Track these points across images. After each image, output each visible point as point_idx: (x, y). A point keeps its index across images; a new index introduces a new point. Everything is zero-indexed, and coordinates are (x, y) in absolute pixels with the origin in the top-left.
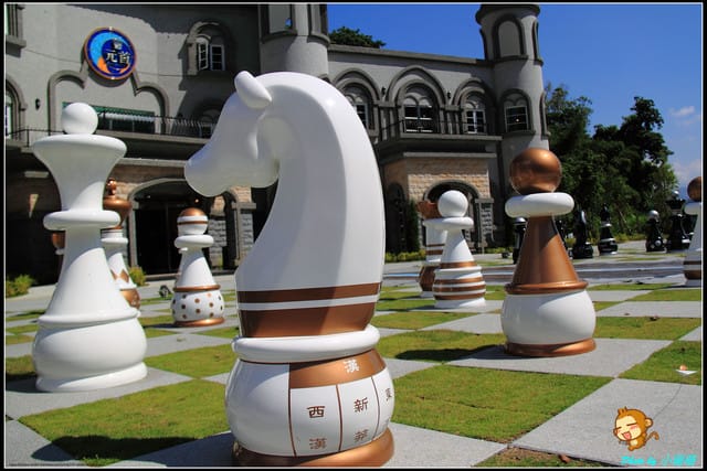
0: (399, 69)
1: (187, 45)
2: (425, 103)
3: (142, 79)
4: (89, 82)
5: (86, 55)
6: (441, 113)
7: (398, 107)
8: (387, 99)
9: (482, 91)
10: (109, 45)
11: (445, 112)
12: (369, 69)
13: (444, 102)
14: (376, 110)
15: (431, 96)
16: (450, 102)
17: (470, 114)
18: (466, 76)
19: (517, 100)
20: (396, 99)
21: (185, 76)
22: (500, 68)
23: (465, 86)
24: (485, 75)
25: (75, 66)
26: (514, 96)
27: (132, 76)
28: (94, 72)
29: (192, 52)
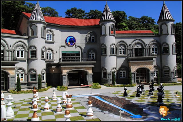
0: (134, 39)
1: (86, 37)
2: (140, 47)
3: (77, 45)
4: (67, 47)
5: (66, 41)
6: (144, 49)
7: (132, 49)
8: (130, 47)
9: (156, 43)
10: (70, 39)
11: (145, 49)
12: (125, 40)
13: (145, 47)
14: (127, 50)
15: (142, 45)
16: (147, 46)
17: (153, 49)
18: (152, 39)
19: (166, 45)
20: (132, 47)
21: (86, 44)
22: (162, 37)
23: (152, 42)
24: (157, 38)
25: (64, 44)
26: (165, 44)
27: (75, 45)
28: (68, 45)
29: (88, 38)
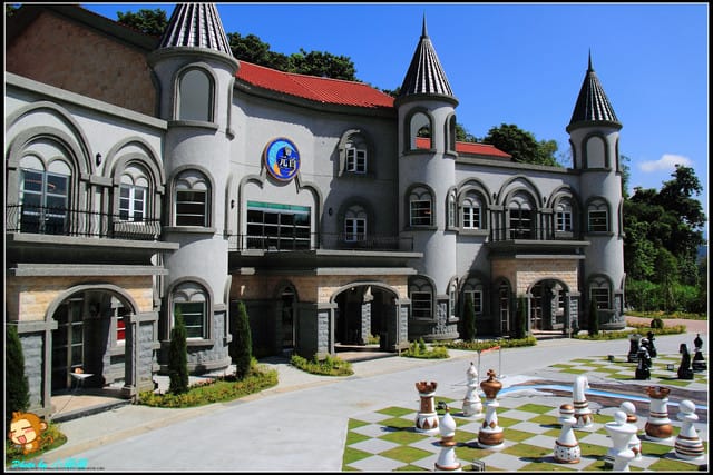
0: (508, 177)
1: (338, 150)
2: (526, 206)
3: (304, 179)
4: (267, 183)
5: (264, 161)
6: (539, 215)
7: (505, 210)
8: (497, 203)
9: (570, 196)
10: (283, 151)
11: (542, 215)
12: (483, 177)
13: (541, 206)
14: (488, 213)
15: (531, 200)
16: (545, 205)
17: (560, 215)
18: (559, 183)
19: (601, 205)
20: (504, 204)
21: (336, 176)
22: (588, 177)
23: (560, 190)
24: (573, 181)
25: (256, 171)
26: (598, 202)
27: (296, 178)
28: (270, 175)
29: (343, 156)
